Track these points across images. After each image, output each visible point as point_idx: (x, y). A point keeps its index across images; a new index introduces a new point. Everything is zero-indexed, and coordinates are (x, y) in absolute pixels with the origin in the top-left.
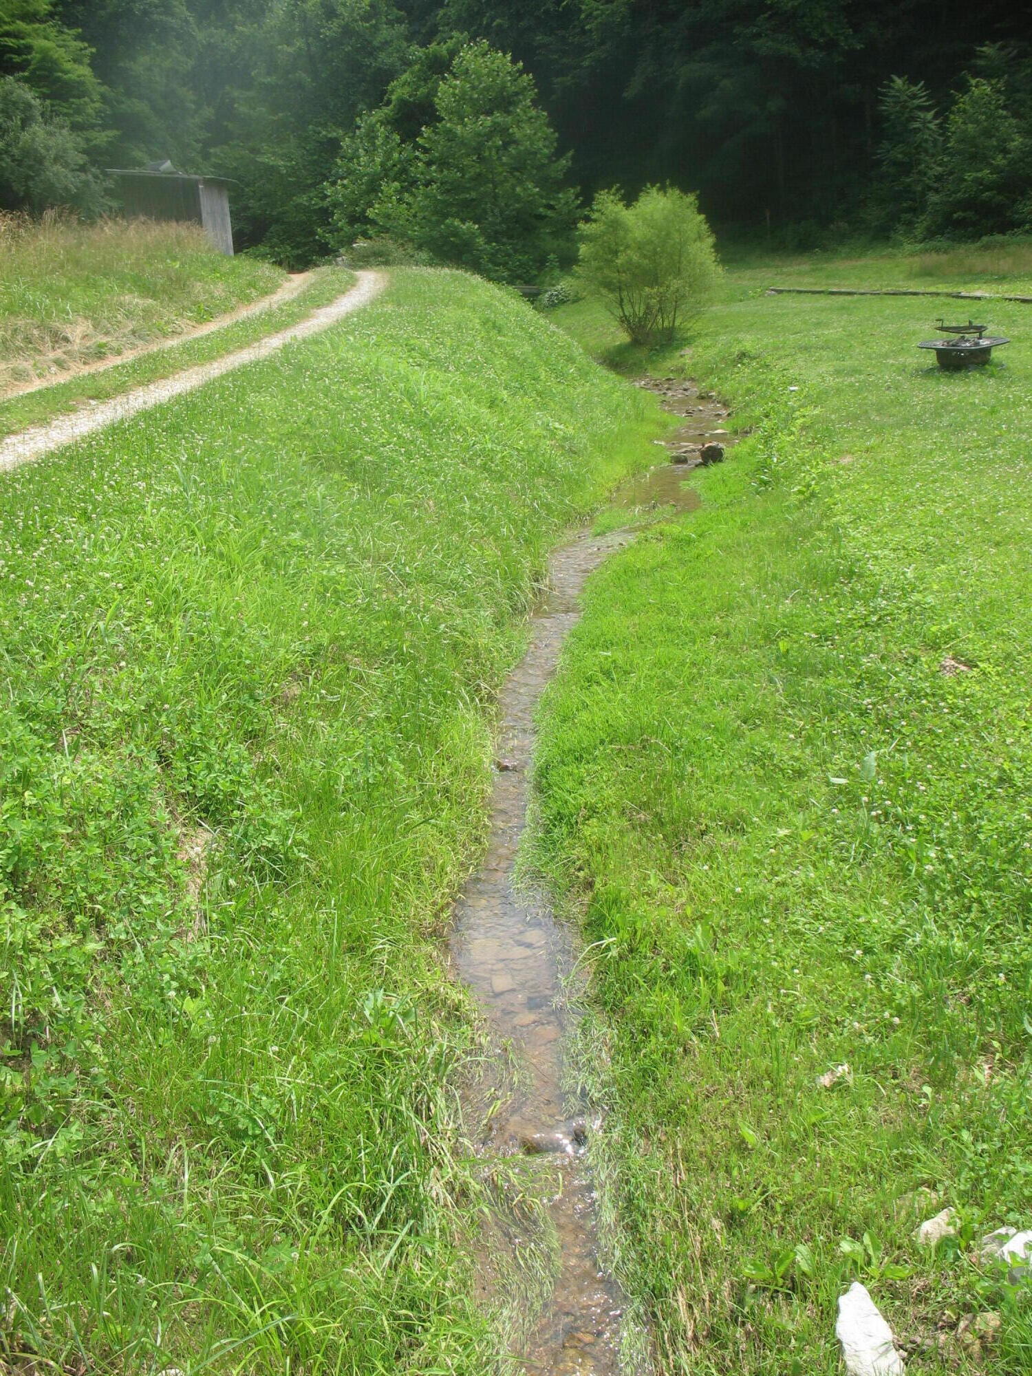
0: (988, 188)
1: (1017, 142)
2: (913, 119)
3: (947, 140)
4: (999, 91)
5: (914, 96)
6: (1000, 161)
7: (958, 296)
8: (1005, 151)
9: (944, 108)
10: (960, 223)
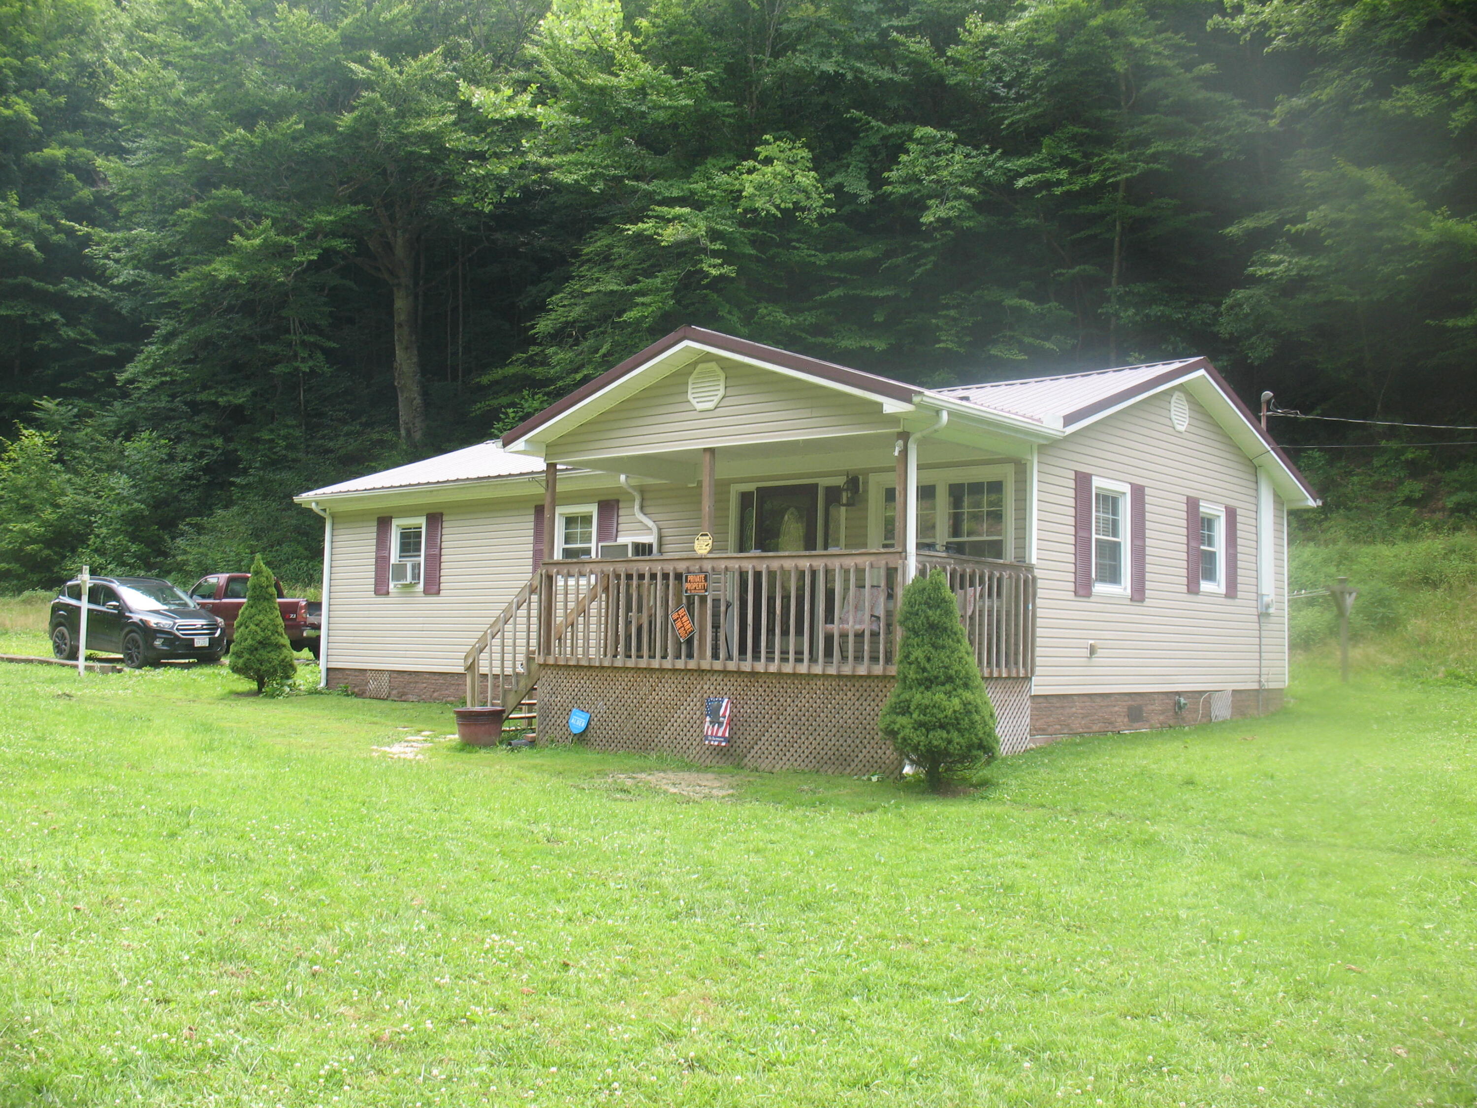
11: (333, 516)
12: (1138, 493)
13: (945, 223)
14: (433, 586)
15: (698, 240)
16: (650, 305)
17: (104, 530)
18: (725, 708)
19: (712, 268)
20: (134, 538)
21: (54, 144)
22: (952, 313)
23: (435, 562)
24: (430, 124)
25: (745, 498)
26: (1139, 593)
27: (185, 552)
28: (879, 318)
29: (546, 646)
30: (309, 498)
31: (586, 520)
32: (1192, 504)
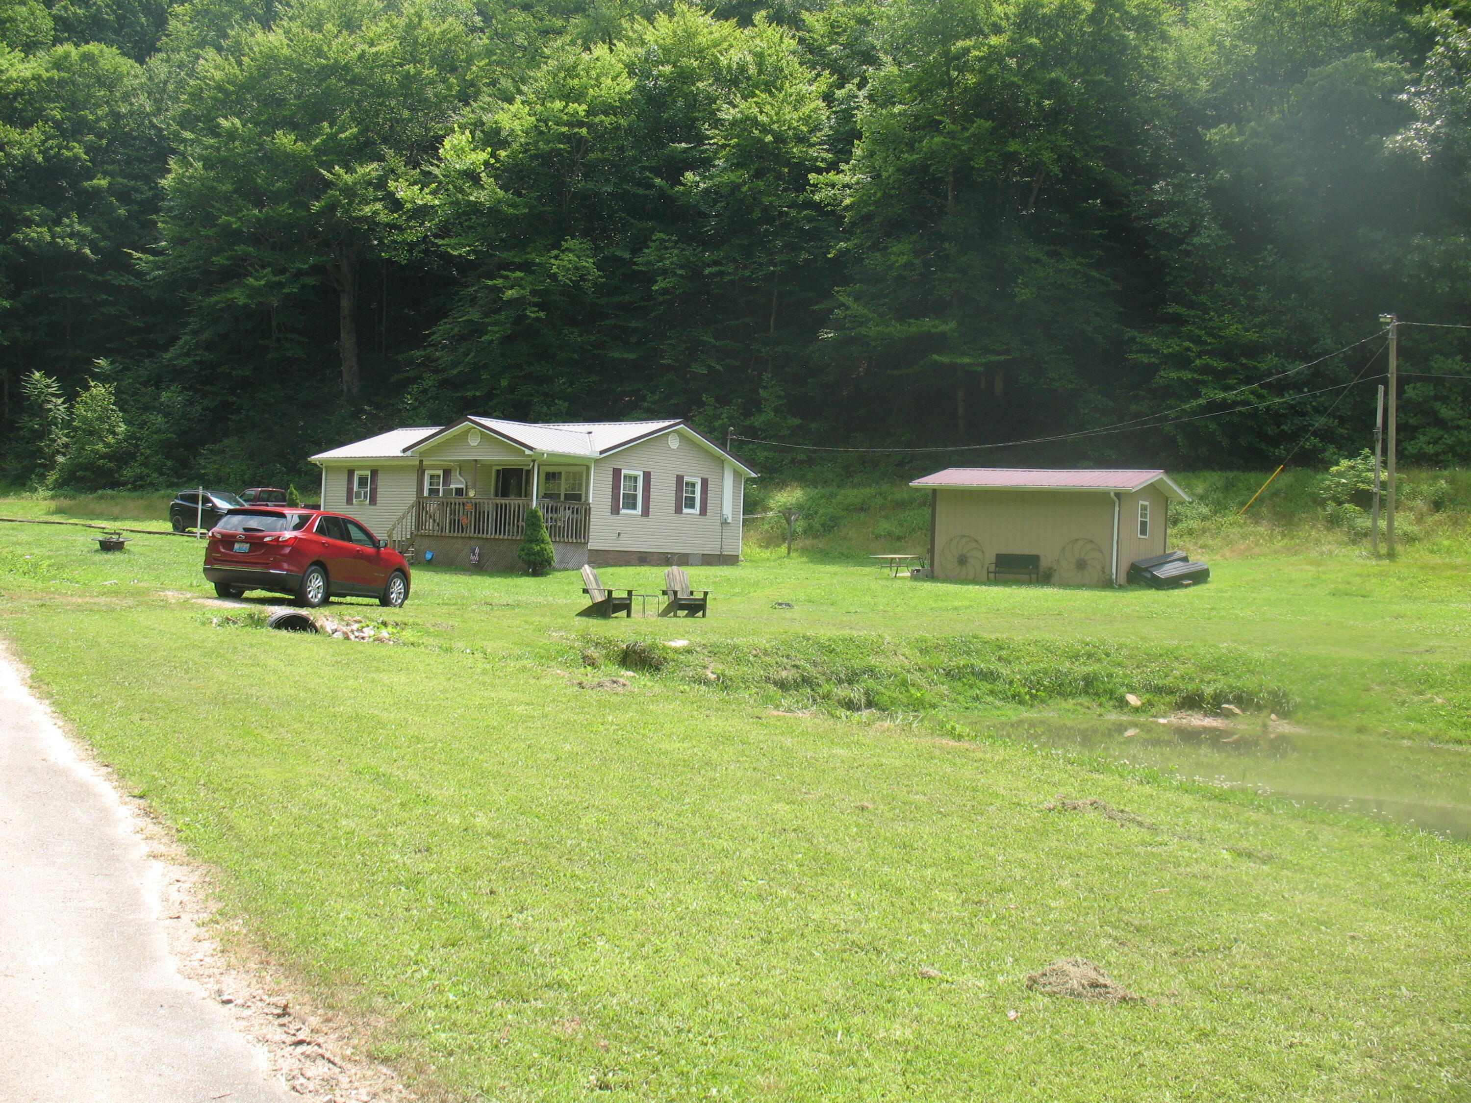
0: (103, 457)
1: (122, 428)
2: (49, 402)
3: (73, 420)
4: (110, 393)
5: (48, 386)
6: (110, 439)
7: (90, 527)
8: (114, 433)
9: (71, 397)
10: (80, 479)
11: (326, 468)
12: (647, 476)
13: (665, 291)
14: (373, 501)
15: (524, 297)
16: (496, 332)
17: (148, 451)
18: (477, 551)
19: (532, 313)
20: (168, 456)
21: (99, 176)
22: (673, 342)
23: (374, 492)
24: (367, 210)
25: (498, 471)
26: (646, 512)
27: (204, 467)
28: (633, 340)
29: (418, 528)
30: (316, 458)
31: (439, 476)
32: (680, 479)
